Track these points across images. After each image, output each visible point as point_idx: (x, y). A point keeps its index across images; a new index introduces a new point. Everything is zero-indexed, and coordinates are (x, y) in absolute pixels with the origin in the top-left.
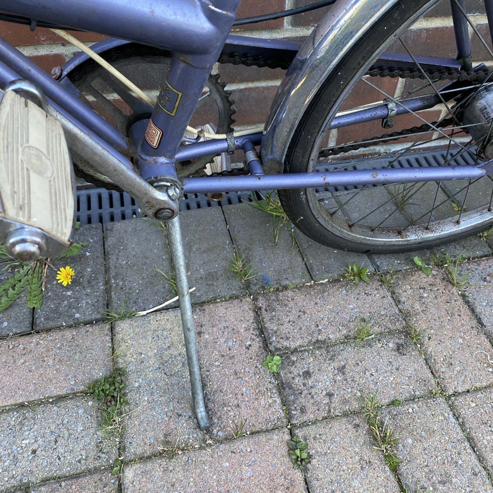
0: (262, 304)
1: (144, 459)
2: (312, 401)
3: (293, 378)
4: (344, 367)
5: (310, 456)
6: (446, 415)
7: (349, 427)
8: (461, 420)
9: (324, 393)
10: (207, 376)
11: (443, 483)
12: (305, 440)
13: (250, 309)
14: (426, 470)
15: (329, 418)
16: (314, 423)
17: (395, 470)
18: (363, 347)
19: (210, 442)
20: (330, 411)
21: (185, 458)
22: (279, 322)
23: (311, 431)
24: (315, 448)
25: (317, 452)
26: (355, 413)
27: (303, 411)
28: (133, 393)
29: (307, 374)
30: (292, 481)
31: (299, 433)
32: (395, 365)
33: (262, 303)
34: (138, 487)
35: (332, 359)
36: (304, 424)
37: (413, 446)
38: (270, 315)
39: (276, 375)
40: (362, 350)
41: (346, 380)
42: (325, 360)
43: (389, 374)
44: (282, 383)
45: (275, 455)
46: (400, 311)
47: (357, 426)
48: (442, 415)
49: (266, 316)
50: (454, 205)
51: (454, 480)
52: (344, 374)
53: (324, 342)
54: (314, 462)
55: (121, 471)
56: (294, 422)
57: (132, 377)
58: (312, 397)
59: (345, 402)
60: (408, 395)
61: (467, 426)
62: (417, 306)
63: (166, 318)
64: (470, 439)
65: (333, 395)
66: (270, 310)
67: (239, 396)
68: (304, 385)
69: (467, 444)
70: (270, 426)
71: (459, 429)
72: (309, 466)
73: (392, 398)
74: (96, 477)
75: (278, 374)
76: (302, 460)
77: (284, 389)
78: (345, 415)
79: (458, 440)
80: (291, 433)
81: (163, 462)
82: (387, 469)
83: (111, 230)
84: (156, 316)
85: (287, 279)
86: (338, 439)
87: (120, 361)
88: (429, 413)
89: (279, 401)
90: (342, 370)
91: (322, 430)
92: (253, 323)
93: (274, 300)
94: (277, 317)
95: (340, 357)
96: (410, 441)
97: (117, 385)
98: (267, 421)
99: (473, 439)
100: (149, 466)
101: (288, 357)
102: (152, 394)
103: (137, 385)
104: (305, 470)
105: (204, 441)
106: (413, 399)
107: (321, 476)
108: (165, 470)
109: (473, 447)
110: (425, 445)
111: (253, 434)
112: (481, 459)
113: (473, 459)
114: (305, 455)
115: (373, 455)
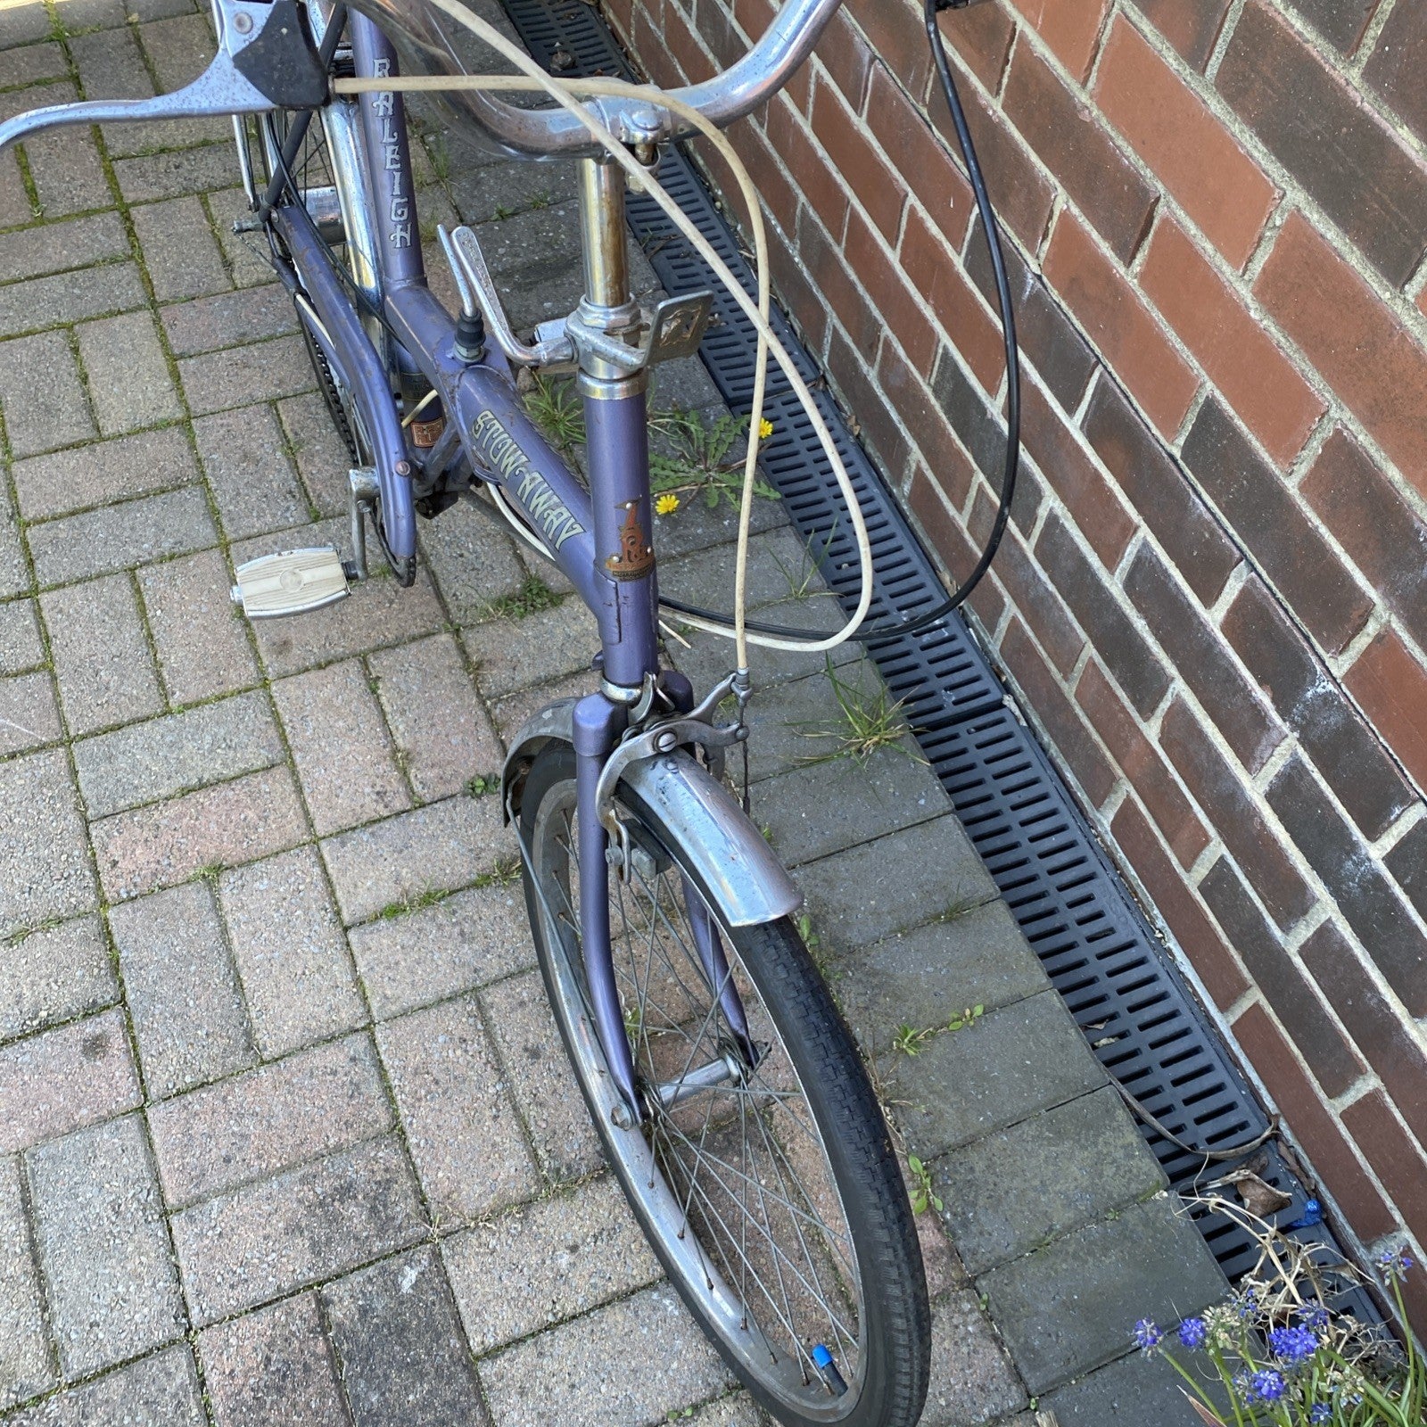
1: (462, 649)
5: (479, 797)
11: (462, 933)
14: (476, 917)
17: (474, 885)
19: (489, 703)
21: (465, 682)
28: (535, 620)
30: (449, 782)
37: (503, 906)
45: (477, 763)
51: (466, 946)
54: (474, 802)
55: (447, 631)
57: (554, 613)
64: (521, 973)
69: (513, 968)
72: (469, 798)
74: (440, 612)
76: (473, 789)
79: (517, 958)
81: (460, 663)
82: (474, 877)
83: (778, 536)
85: (733, 754)
96: (510, 902)
97: (539, 600)
99: (521, 976)
100: (454, 652)
102: (536, 638)
103: (545, 621)
104: (464, 794)
105: (489, 698)
107: (458, 809)
108: (451, 668)
109: (511, 975)
110: (507, 919)
111: (502, 742)
112: (496, 982)
113: (494, 973)
114: (478, 791)
115: (489, 861)
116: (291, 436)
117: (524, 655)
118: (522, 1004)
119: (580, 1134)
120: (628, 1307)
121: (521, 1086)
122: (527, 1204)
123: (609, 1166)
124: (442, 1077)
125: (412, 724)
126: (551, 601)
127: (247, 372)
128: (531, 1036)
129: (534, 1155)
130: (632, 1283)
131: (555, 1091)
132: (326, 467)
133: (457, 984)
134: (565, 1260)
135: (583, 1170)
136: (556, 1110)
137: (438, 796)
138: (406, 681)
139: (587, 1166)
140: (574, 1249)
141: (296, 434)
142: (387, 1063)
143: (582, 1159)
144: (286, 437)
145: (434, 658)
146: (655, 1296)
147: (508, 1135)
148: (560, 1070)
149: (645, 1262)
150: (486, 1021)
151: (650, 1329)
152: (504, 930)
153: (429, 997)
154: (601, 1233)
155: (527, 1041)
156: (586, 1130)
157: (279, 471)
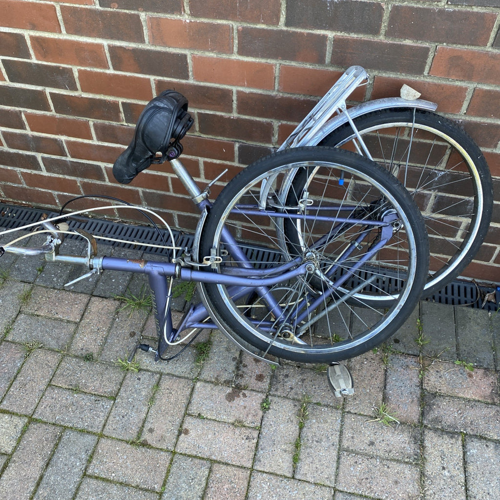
1: (206, 381)
2: (282, 388)
3: (280, 375)
4: (305, 379)
5: (269, 408)
6: (338, 418)
7: (292, 404)
8: (343, 423)
9: (290, 387)
10: (244, 359)
11: (317, 442)
12: (271, 401)
14: (314, 434)
15: (286, 398)
16: (279, 397)
17: (301, 428)
18: (319, 374)
20: (288, 395)
21: (221, 388)
23: (276, 399)
24: (273, 406)
25: (273, 408)
26: (299, 401)
27: (276, 390)
28: (212, 354)
29: (287, 376)
30: (257, 414)
31: (270, 398)
34: (199, 390)
35: (302, 374)
36: (274, 396)
37: (314, 423)
39: (273, 371)
40: (317, 375)
41: (302, 385)
42: (298, 373)
43: (323, 391)
44: (274, 375)
45: (255, 402)
47: (295, 406)
48: (336, 417)
50: (418, 321)
51: (322, 443)
52: (303, 382)
54: (270, 411)
55: (196, 382)
56: (271, 393)
57: (214, 347)
58: (283, 386)
59: (296, 394)
60: (326, 403)
61: (344, 427)
62: (358, 367)
64: (341, 432)
65: (293, 389)
67: (253, 373)
68: (283, 380)
69: (338, 433)
70: (260, 390)
71: (339, 426)
72: (267, 411)
73: (318, 402)
74: (187, 380)
75: (274, 370)
76: (265, 408)
77: (274, 378)
78: (294, 399)
79: (335, 430)
80: (267, 397)
81: (212, 386)
82: (298, 427)
86: (284, 407)
87: (212, 338)
88: (330, 414)
89: (269, 382)
90: (303, 380)
91: (279, 401)
95: (305, 375)
96: (314, 421)
97: (207, 348)
98: (260, 388)
99: (343, 432)
100: (207, 385)
102: (219, 357)
103: (215, 351)
104: (265, 412)
106: (327, 406)
107: (269, 417)
108: (212, 389)
109: (341, 435)
110: (320, 425)
111: (251, 390)
112: (340, 441)
113: (337, 439)
114: (267, 407)
115: (295, 419)
116: (70, 387)
117: (223, 365)
118: (353, 437)
119: (406, 445)
120: (469, 463)
121: (381, 453)
122: (422, 474)
124: (366, 476)
125: (226, 413)
126: (210, 344)
127: (27, 386)
128: (365, 441)
129: (407, 463)
130: (461, 457)
131: (388, 445)
132: (95, 383)
133: (335, 453)
134: (446, 472)
135: (419, 451)
136: (394, 448)
137: (260, 421)
138: (207, 406)
139: (417, 449)
140: (444, 468)
141: (71, 385)
142: (351, 491)
143: (414, 449)
144: (69, 389)
145: (204, 392)
146: (468, 453)
147: (396, 467)
148: (382, 439)
149: (457, 450)
150: (352, 451)
151: (478, 461)
152: (323, 429)
153: (335, 464)
154: (442, 458)
155: (366, 443)
156: (405, 443)
157: (83, 399)
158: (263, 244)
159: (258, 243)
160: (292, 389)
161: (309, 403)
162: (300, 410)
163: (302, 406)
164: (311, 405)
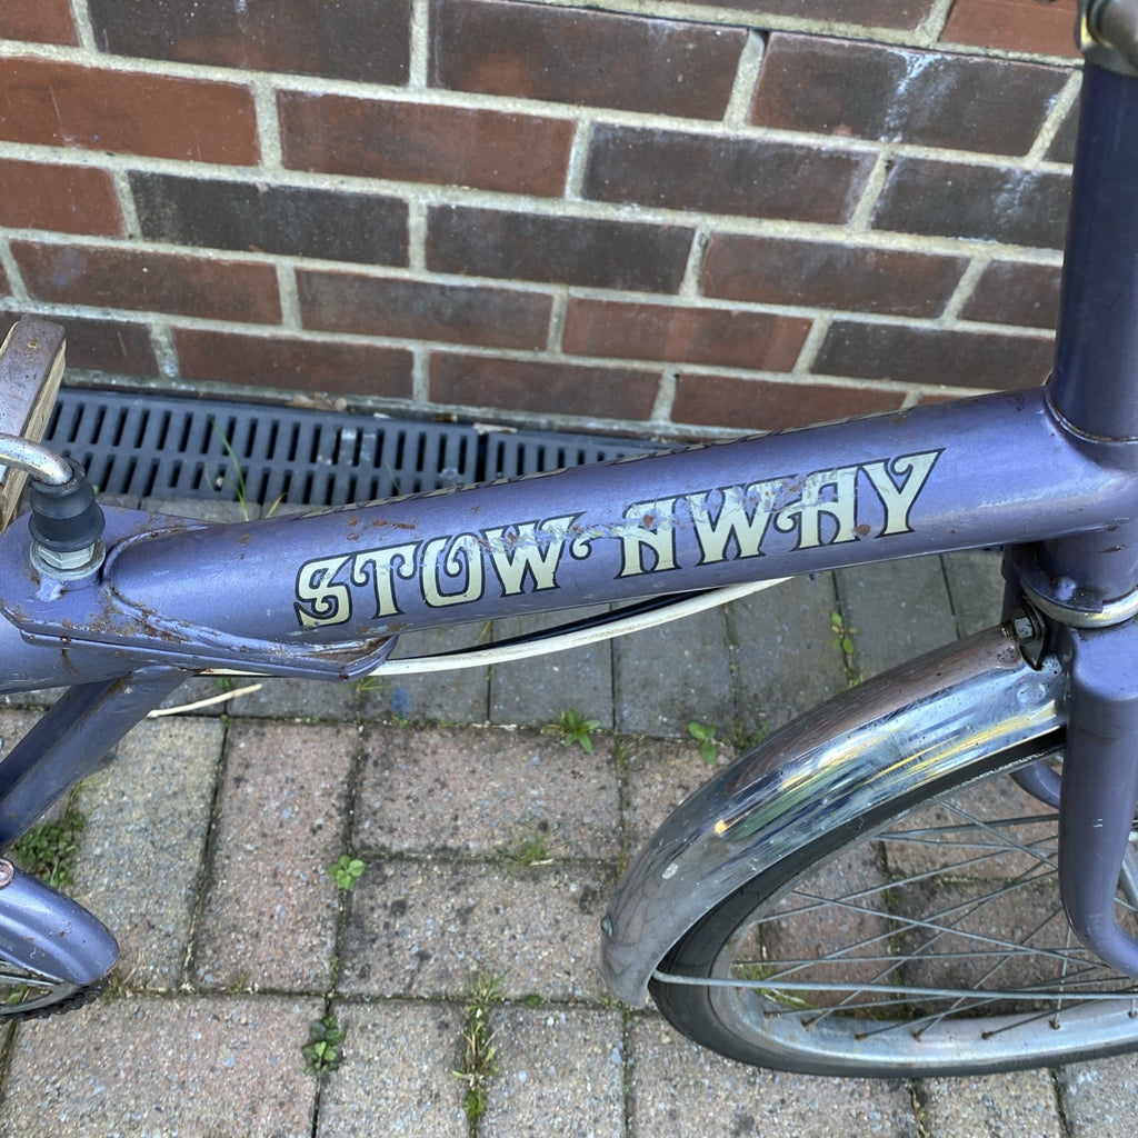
0: (373, 749)
2: (386, 960)
3: (372, 909)
4: (470, 910)
5: (340, 1059)
6: (610, 1046)
7: (431, 1023)
8: (631, 1062)
9: (416, 950)
10: (224, 867)
12: (346, 1027)
13: (348, 753)
15: (404, 999)
16: (375, 1000)
17: (475, 1119)
18: (522, 879)
19: (187, 986)
20: (410, 986)
21: (133, 1007)
22: (390, 794)
23: (363, 1014)
24: (355, 1046)
25: (357, 1054)
26: (456, 1002)
27: (363, 975)
28: (87, 866)
29: (400, 907)
30: (294, 1094)
31: (341, 1013)
32: (564, 928)
33: (374, 747)
34: (40, 1036)
35: (456, 890)
36: (358, 999)
37: (524, 1087)
38: (378, 775)
39: (345, 896)
40: (517, 884)
41: (463, 935)
42: (443, 888)
43: (545, 943)
44: (349, 913)
45: (283, 1041)
46: (622, 822)
47: (444, 1026)
48: (603, 1044)
49: (370, 774)
50: (837, 618)
52: (464, 922)
53: (456, 852)
54: (345, 1070)
56: (342, 989)
57: (93, 835)
58: (391, 953)
59: (444, 975)
60: (560, 992)
61: (636, 1075)
63: (189, 733)
64: (629, 1100)
65: (428, 957)
66: (383, 765)
67: (265, 919)
68: (387, 926)
69: (619, 1108)
70: (298, 986)
71: (618, 1079)
72: (333, 1075)
73: (529, 991)
75: (350, 894)
76: (324, 1063)
77: (348, 924)
78: (435, 1000)
79: (607, 1097)
80: (328, 1010)
82: (462, 1114)
84: (173, 725)
85: (440, 706)
86: (401, 1040)
87: (84, 798)
88: (580, 1035)
89: (330, 944)
90: (464, 914)
91: (380, 1018)
92: (342, 783)
93: (398, 746)
94: (389, 783)
95: (471, 890)
96: (523, 1076)
97: (62, 845)
98: (297, 976)
99: (634, 1101)
101: (379, 867)
102: (118, 875)
103: (98, 851)
104: (325, 1080)
105: (178, 983)
106: (564, 1003)
107: (345, 1098)
109: (627, 1115)
110: (546, 1091)
111: (264, 992)
114: (331, 1056)
115: (449, 1084)
117: (138, 904)
118: (673, 1115)
119: (864, 1104)
120: (1080, 1127)
123: (912, 1083)
125: (161, 1118)
126: (73, 828)
128: (722, 1120)
130: (1053, 1112)
131: (802, 1117)
135: (911, 1118)
136: (826, 1124)
137: (307, 1122)
138: (77, 1101)
139: (905, 1111)
143: (895, 1114)
145: (60, 1040)
146: (1073, 1090)
148: (777, 1097)
149: (1033, 1086)
151: (1109, 1112)
152: (559, 1102)
154: (991, 1127)
155: (725, 1128)
156: (861, 1095)
158: (270, 394)
159: (247, 392)
160: (423, 957)
161: (496, 1003)
162: (461, 1043)
163: (469, 1022)
164: (504, 1013)
